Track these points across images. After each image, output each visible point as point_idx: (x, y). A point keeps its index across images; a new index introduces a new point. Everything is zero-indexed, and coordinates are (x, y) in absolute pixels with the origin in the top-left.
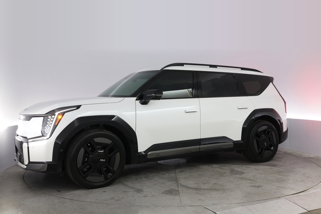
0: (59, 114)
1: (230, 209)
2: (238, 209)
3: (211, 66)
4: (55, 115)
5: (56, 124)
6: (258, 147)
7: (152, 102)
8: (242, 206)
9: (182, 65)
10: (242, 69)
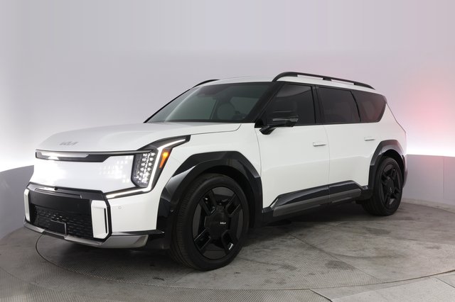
0: (164, 151)
1: (353, 294)
2: (365, 295)
3: (325, 78)
4: (156, 152)
5: (161, 167)
6: (385, 194)
7: (278, 130)
8: (370, 289)
9: (295, 74)
10: (356, 84)
